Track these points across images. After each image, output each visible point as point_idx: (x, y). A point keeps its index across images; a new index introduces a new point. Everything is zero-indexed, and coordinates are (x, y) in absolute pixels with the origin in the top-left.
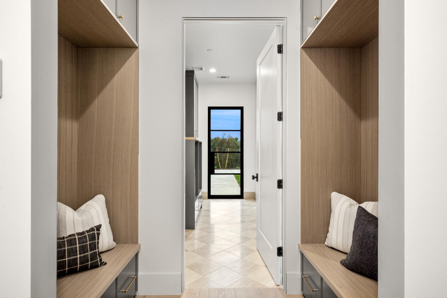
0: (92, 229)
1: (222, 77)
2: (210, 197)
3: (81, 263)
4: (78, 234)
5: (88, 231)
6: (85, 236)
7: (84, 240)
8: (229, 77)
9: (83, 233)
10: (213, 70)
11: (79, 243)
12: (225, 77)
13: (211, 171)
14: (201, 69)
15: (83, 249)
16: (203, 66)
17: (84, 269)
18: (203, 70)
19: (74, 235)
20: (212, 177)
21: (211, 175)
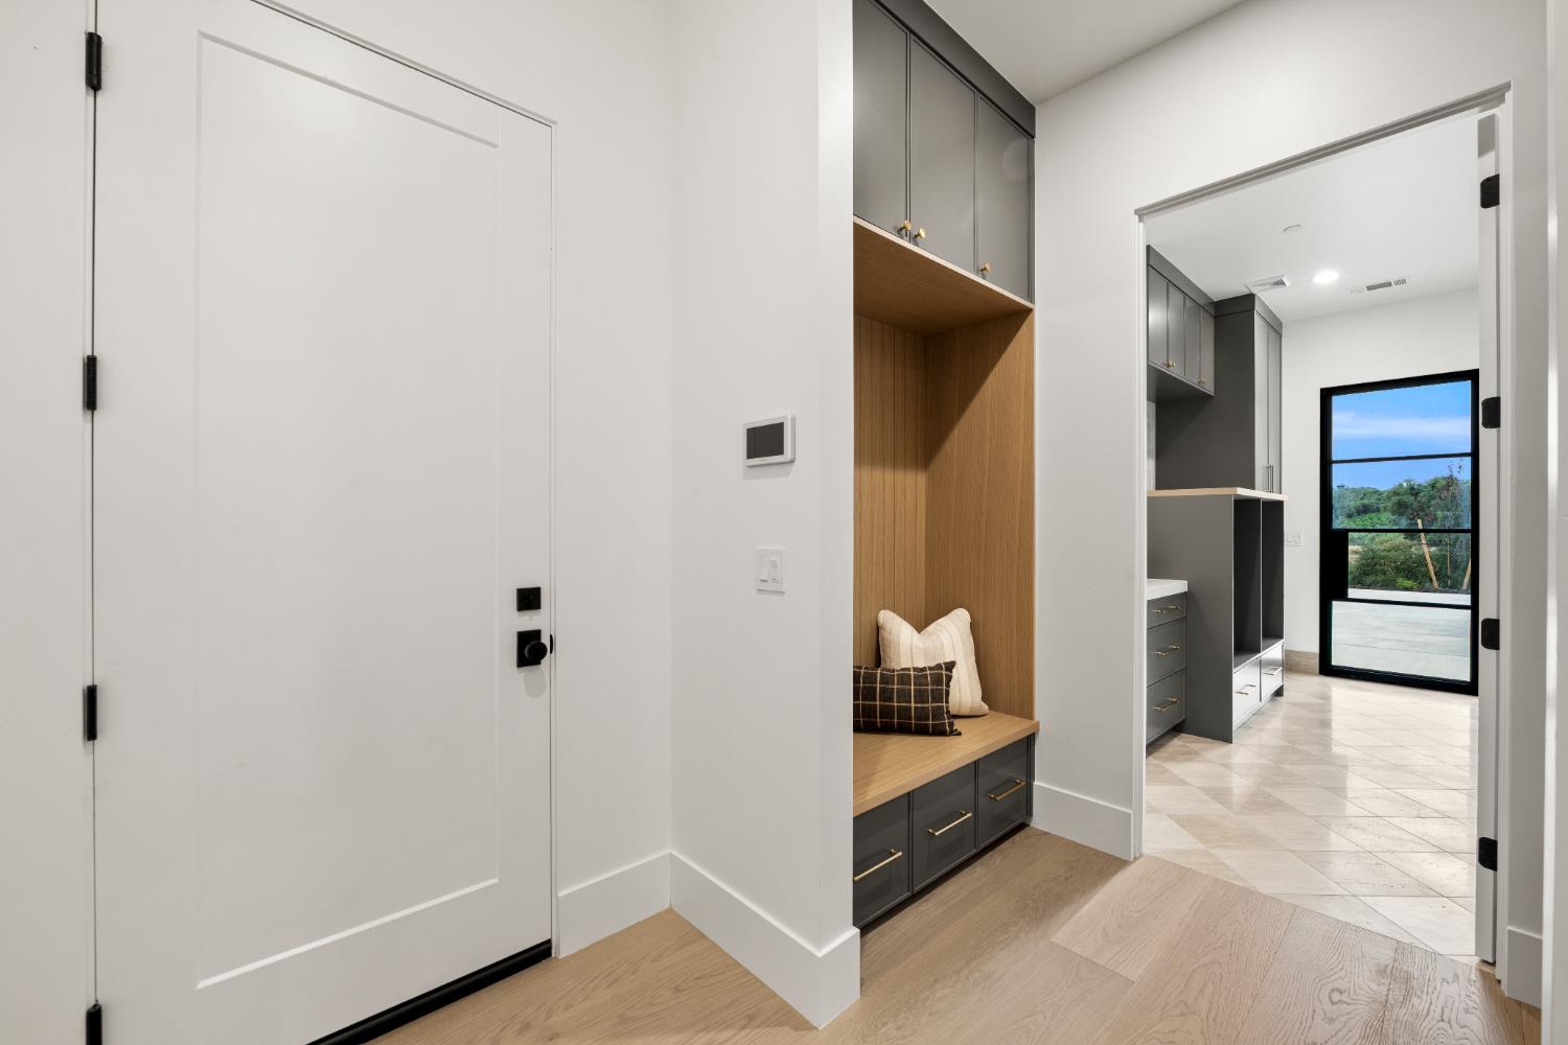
0: (939, 667)
1: (1373, 288)
2: (1327, 668)
3: (917, 718)
4: (915, 669)
5: (930, 669)
6: (926, 676)
7: (923, 681)
8: (1402, 283)
9: (924, 669)
11: (915, 685)
12: (1386, 285)
14: (1281, 283)
15: (921, 696)
17: (922, 731)
18: (1288, 283)
19: (909, 669)
20: (1337, 607)
21: (1335, 603)
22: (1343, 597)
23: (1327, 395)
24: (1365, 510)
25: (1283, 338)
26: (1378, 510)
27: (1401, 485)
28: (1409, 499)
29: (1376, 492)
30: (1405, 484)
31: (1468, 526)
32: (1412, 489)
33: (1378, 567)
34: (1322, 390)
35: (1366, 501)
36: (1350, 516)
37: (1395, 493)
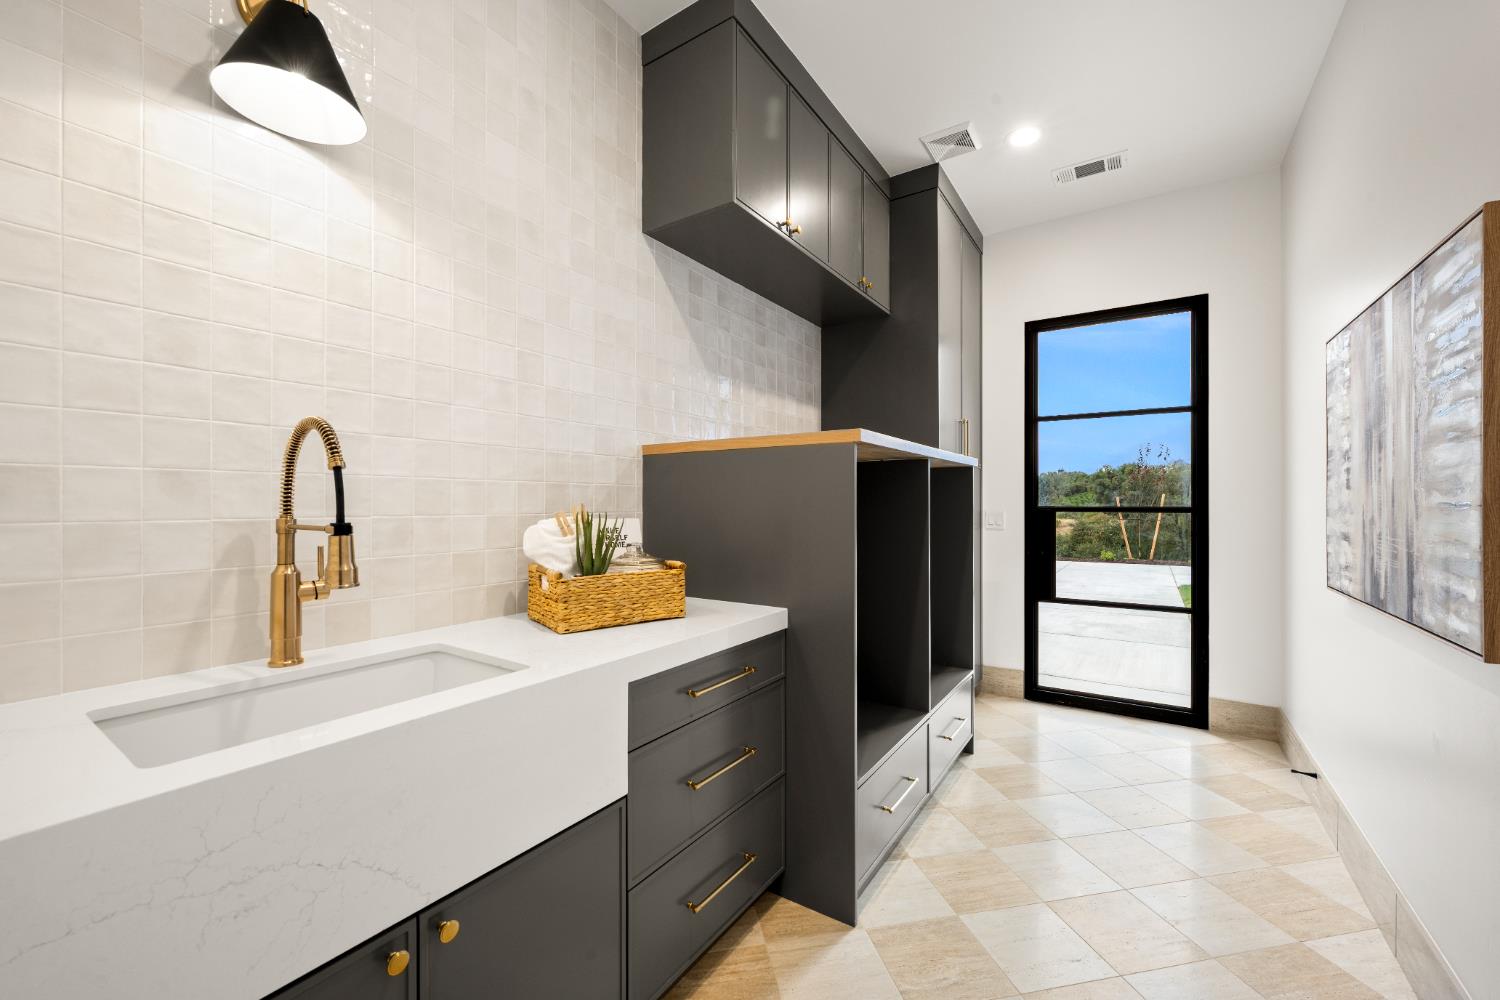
1: (1083, 171)
2: (1035, 692)
8: (1116, 163)
10: (1025, 137)
12: (1098, 167)
13: (1040, 586)
14: (970, 142)
16: (967, 123)
18: (978, 146)
20: (1045, 609)
21: (1041, 605)
22: (1050, 596)
23: (1033, 329)
24: (1077, 490)
25: (984, 256)
26: (1086, 490)
27: (1101, 471)
28: (1107, 481)
29: (1084, 476)
30: (1104, 470)
31: (1187, 502)
32: (1109, 473)
33: (1086, 537)
34: (1028, 325)
35: (1078, 483)
36: (1067, 495)
37: (1097, 476)
